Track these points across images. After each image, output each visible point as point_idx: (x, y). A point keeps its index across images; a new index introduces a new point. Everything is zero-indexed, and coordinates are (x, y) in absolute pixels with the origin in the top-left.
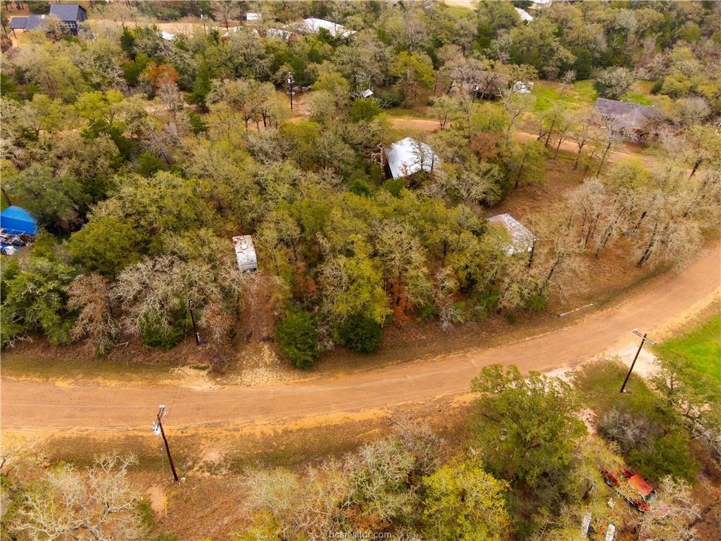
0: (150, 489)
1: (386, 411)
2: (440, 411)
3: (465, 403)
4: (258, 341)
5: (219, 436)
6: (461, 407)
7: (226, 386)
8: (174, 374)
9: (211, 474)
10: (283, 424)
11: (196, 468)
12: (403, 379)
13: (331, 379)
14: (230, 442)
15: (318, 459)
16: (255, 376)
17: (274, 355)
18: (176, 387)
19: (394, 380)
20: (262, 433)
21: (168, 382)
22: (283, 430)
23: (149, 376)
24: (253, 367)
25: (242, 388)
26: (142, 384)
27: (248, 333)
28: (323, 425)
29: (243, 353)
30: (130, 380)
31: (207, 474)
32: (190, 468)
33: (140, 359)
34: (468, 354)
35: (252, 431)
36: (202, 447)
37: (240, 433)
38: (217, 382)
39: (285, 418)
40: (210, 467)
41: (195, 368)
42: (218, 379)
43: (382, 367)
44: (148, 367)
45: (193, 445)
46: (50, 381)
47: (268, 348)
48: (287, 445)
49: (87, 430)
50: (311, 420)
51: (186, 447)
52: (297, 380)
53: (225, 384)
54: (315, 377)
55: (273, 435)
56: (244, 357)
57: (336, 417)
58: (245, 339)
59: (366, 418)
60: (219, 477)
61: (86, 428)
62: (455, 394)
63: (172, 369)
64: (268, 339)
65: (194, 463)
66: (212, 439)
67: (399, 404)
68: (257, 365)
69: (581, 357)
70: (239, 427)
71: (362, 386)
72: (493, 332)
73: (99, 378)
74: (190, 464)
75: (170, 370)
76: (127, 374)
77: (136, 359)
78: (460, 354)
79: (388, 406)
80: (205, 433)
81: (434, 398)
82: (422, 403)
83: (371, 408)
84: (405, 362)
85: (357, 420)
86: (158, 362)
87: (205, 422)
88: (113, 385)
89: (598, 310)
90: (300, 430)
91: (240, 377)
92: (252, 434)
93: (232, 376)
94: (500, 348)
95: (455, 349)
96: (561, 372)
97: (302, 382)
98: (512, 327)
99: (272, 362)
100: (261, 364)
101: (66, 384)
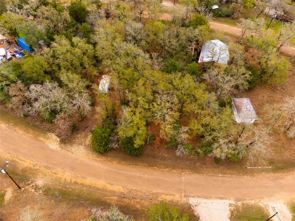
0: (8, 188)
1: (125, 189)
2: (151, 200)
3: (165, 200)
4: (89, 131)
5: (47, 174)
6: (163, 202)
7: (63, 150)
8: (47, 136)
9: (35, 191)
10: (76, 178)
11: (31, 186)
12: (143, 176)
13: (110, 163)
14: (50, 178)
15: (82, 202)
16: (78, 149)
17: (91, 141)
18: (43, 143)
19: (138, 175)
20: (65, 179)
21: (42, 139)
22: (74, 181)
23: (37, 133)
24: (79, 144)
25: (69, 153)
26: (32, 137)
27: (87, 126)
28: (93, 186)
29: (79, 135)
30: (28, 133)
31: (33, 190)
32: (29, 184)
33: (38, 123)
35: (62, 177)
36: (38, 176)
37: (56, 175)
39: (78, 176)
40: (37, 188)
41: (57, 136)
42: (62, 145)
43: (136, 165)
44: (39, 128)
45: (35, 174)
47: (91, 137)
48: (73, 189)
50: (89, 181)
51: (32, 174)
52: (94, 158)
53: (63, 149)
54: (103, 158)
55: (69, 182)
57: (100, 183)
58: (84, 129)
59: (114, 190)
60: (37, 194)
62: (163, 194)
63: (48, 133)
64: (93, 132)
65: (31, 183)
66: (44, 174)
67: (133, 189)
68: (81, 144)
69: (245, 197)
70: (57, 172)
71: (121, 172)
72: (204, 164)
73: (18, 127)
74: (30, 182)
75: (47, 133)
76: (30, 129)
77: (36, 123)
78: (179, 172)
79: (128, 187)
80: (42, 170)
81: (152, 191)
82: (144, 192)
83: (119, 185)
84: (149, 166)
85: (109, 189)
86: (44, 127)
87: (45, 165)
88: (21, 133)
89: (272, 172)
90: (81, 184)
91: (71, 147)
92: (61, 178)
93: (68, 146)
94: (202, 176)
95: (178, 168)
96: (228, 202)
97: (96, 160)
98: (216, 165)
99: (88, 145)
100: (83, 144)
101: (4, 126)
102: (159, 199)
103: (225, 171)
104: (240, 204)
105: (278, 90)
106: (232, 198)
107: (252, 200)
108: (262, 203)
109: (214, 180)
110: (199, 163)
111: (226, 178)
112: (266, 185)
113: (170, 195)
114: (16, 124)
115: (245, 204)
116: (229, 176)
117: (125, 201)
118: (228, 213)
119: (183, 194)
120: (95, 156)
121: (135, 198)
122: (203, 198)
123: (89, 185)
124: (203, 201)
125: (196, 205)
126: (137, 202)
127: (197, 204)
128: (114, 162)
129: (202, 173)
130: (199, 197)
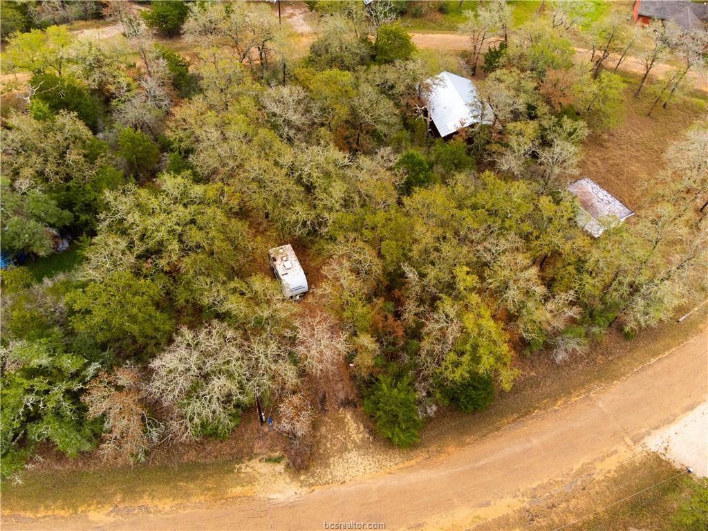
1: (521, 498)
2: (584, 489)
3: (609, 472)
4: (336, 407)
6: (606, 479)
7: (315, 488)
8: (242, 475)
12: (528, 446)
13: (443, 457)
16: (346, 465)
17: (362, 427)
21: (238, 490)
23: (210, 483)
24: (341, 452)
25: (335, 488)
26: (206, 500)
27: (321, 395)
29: (324, 430)
30: (188, 495)
34: (591, 395)
38: (302, 482)
41: (269, 460)
43: (498, 429)
44: (204, 467)
47: (352, 418)
50: (435, 527)
53: (312, 485)
54: (420, 456)
56: (325, 437)
57: (463, 517)
58: (320, 406)
59: (500, 515)
62: (595, 460)
63: (237, 466)
64: (347, 403)
67: (534, 486)
71: (482, 463)
72: (609, 353)
73: (146, 497)
75: (234, 468)
76: (181, 484)
77: (185, 457)
78: (583, 396)
79: (521, 490)
81: (572, 470)
82: (560, 479)
83: (502, 497)
84: (522, 416)
85: (490, 519)
86: (216, 457)
88: (167, 508)
91: (328, 470)
93: (319, 470)
94: (626, 380)
95: (575, 388)
97: (408, 467)
98: (628, 343)
99: (363, 440)
100: (350, 445)
101: (104, 516)
102: (597, 479)
103: (653, 347)
109: (651, 376)
110: (600, 356)
111: (666, 361)
113: (608, 456)
114: (131, 492)
116: (667, 353)
117: (539, 525)
119: (628, 440)
120: (398, 459)
121: (553, 506)
122: (666, 426)
124: (669, 431)
125: (666, 449)
126: (563, 512)
127: (665, 445)
128: (451, 449)
129: (622, 374)
130: (657, 428)
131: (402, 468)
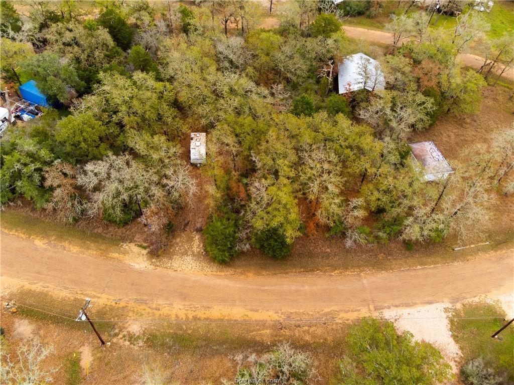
0: (82, 347)
1: (280, 315)
2: (325, 324)
3: (348, 320)
4: (192, 230)
5: (143, 312)
6: (344, 324)
7: (158, 268)
8: (122, 249)
9: (131, 344)
10: (194, 311)
11: (121, 336)
12: (301, 289)
13: (242, 277)
14: (150, 318)
15: (215, 348)
16: (182, 262)
17: (201, 245)
18: (120, 261)
19: (294, 288)
20: (177, 316)
21: (116, 255)
22: (193, 316)
23: (103, 247)
24: (182, 254)
25: (170, 272)
26: (96, 254)
27: (186, 221)
28: (226, 318)
29: (178, 240)
30: (88, 249)
31: (127, 343)
32: (116, 335)
33: (100, 230)
34: (362, 274)
35: (169, 313)
36: (128, 318)
37: (160, 312)
38: (152, 262)
39: (197, 306)
40: (132, 338)
41: (139, 246)
42: (153, 260)
43: (286, 273)
44: (104, 238)
45: (122, 316)
46: (31, 238)
47: (198, 239)
48: (194, 330)
49: (48, 287)
50: (218, 311)
51: (117, 316)
52: (214, 273)
53: (158, 266)
54: (229, 271)
55: (184, 319)
56: (177, 244)
57: (237, 312)
58: (183, 227)
59: (262, 319)
60: (136, 348)
61: (47, 285)
62: (342, 311)
63: (122, 244)
64: (199, 230)
65: (120, 331)
66: (138, 313)
67: (292, 311)
68: (185, 253)
69: (464, 295)
70: (160, 307)
71: (266, 288)
72: (390, 255)
73: (67, 242)
74: (117, 331)
75: (120, 244)
76: (88, 242)
77: (96, 230)
78: (356, 273)
79: (283, 311)
80: (133, 308)
81: (323, 311)
82: (312, 313)
83: (268, 310)
84: (307, 272)
85: (254, 319)
86: (112, 235)
87: (135, 297)
88: (75, 251)
89: (492, 250)
90: (207, 319)
91: (170, 261)
92: (168, 315)
93: (165, 260)
94: (392, 273)
95: (353, 267)
96: (441, 306)
97: (218, 275)
98: (407, 253)
99: (199, 252)
100: (189, 253)
101: (42, 244)
102: (337, 321)
103: (424, 259)
104: (459, 306)
105: (467, 123)
106: (446, 300)
107: (475, 297)
108: (490, 299)
109: (411, 276)
110: (382, 254)
111: (429, 271)
112: (488, 271)
113: (352, 311)
114: (60, 237)
115: (466, 304)
116: (432, 266)
117: (284, 333)
118: (446, 322)
119: (372, 307)
120: (215, 269)
121: (299, 326)
122: (404, 307)
123: (219, 319)
124: (405, 311)
125: (396, 320)
126: (304, 332)
127: (396, 318)
128: (250, 274)
129: (391, 269)
130: (396, 306)
131: (214, 275)
